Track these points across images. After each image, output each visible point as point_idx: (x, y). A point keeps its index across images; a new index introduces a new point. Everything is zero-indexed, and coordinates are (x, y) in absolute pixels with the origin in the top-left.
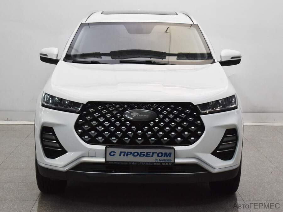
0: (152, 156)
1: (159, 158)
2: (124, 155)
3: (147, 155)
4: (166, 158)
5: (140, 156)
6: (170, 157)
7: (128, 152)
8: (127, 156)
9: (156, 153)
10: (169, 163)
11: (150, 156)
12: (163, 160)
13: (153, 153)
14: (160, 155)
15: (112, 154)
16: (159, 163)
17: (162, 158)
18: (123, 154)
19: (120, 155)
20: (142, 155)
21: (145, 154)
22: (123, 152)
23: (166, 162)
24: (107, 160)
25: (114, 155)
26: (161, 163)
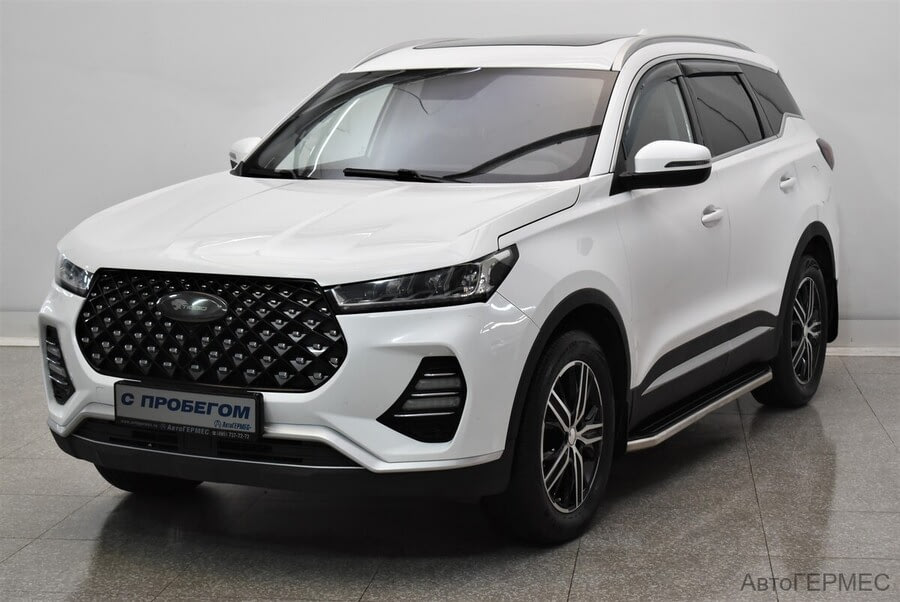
0: (209, 412)
1: (223, 419)
2: (151, 406)
3: (198, 408)
4: (237, 420)
5: (183, 410)
6: (247, 417)
7: (158, 399)
8: (156, 407)
9: (217, 405)
10: (244, 433)
11: (203, 412)
12: (231, 426)
13: (211, 405)
14: (225, 410)
15: (128, 399)
16: (223, 431)
17: (230, 420)
18: (148, 401)
19: (143, 405)
20: (187, 408)
21: (193, 405)
22: (148, 397)
23: (239, 429)
24: (118, 415)
25: (131, 403)
26: (228, 431)
